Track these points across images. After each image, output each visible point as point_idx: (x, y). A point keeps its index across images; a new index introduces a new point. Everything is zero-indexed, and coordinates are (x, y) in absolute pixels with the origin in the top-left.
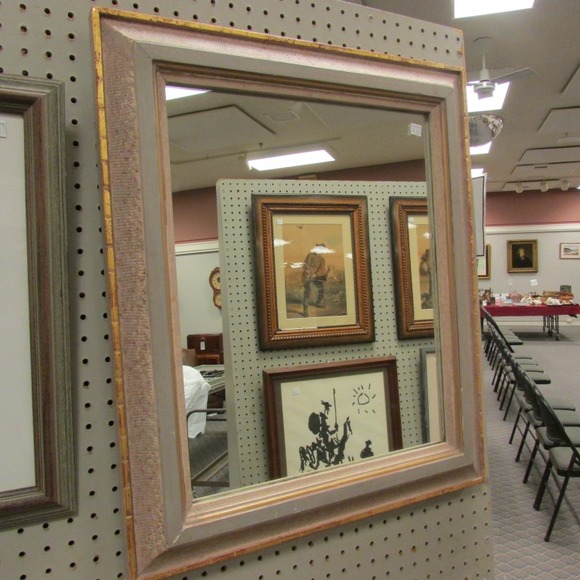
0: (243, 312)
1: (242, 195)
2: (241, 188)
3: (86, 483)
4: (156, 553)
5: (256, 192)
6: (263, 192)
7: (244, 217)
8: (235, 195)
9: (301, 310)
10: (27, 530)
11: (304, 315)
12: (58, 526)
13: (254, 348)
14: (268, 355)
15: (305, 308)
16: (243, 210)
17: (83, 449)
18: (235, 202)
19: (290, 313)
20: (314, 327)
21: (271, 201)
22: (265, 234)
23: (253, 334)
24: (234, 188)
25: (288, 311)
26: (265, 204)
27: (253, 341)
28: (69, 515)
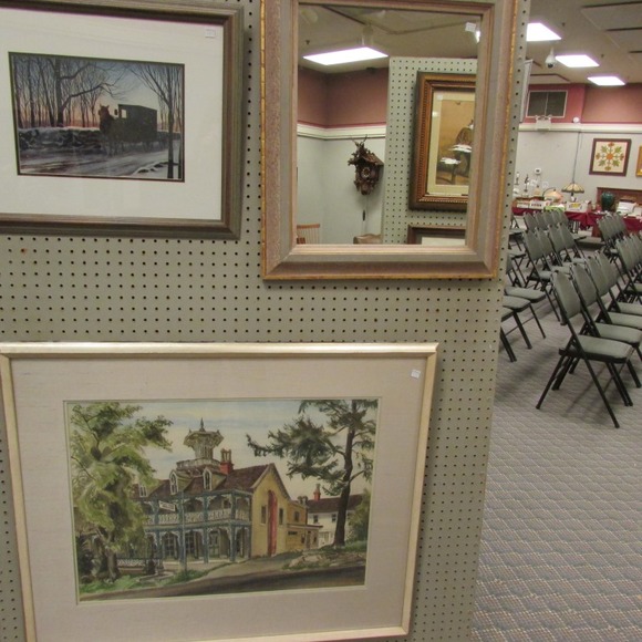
0: (399, 175)
1: (410, 72)
2: (410, 65)
3: (245, 225)
4: (275, 265)
5: (423, 70)
6: (429, 70)
7: (409, 92)
8: (403, 71)
9: (449, 178)
10: (216, 242)
11: (452, 182)
12: (231, 243)
13: (404, 207)
14: (416, 213)
15: (453, 176)
16: (409, 85)
17: (244, 208)
18: (403, 78)
19: (439, 180)
20: (459, 195)
21: (434, 78)
22: (425, 107)
23: (404, 195)
24: (404, 65)
25: (438, 178)
26: (428, 81)
27: (404, 201)
28: (236, 239)
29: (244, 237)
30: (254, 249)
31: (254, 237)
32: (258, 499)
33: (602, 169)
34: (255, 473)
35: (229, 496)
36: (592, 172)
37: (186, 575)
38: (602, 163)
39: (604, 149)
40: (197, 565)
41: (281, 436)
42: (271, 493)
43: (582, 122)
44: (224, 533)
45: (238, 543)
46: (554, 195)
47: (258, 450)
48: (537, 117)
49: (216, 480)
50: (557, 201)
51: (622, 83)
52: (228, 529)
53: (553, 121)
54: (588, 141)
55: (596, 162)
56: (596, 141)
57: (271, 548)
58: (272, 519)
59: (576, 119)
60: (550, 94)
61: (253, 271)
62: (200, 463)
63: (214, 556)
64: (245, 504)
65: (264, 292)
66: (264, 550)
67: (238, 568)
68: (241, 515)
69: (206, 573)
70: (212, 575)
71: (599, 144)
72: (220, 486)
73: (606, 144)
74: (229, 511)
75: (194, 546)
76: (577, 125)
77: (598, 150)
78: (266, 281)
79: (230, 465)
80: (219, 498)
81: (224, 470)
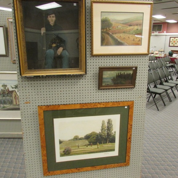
3: (9, 55)
28: (8, 57)
29: (9, 57)
30: (11, 58)
31: (11, 56)
32: (13, 96)
33: (172, 45)
34: (12, 91)
35: (9, 95)
36: (169, 46)
37: (4, 107)
38: (172, 43)
39: (173, 40)
40: (5, 105)
41: (16, 86)
42: (15, 95)
43: (167, 33)
44: (9, 101)
45: (11, 102)
46: (157, 52)
47: (13, 88)
48: (154, 32)
49: (7, 92)
50: (157, 54)
51: (176, 22)
52: (10, 100)
53: (159, 33)
54: (168, 38)
55: (171, 43)
56: (170, 37)
57: (16, 103)
58: (16, 99)
59: (165, 32)
60: (158, 25)
61: (11, 61)
62: (4, 90)
63: (8, 104)
64: (11, 96)
65: (13, 65)
66: (15, 104)
67: (12, 107)
68: (11, 98)
69: (7, 107)
70: (8, 107)
71: (171, 38)
72: (8, 93)
73: (173, 38)
74: (9, 97)
75: (5, 103)
76: (165, 33)
77: (171, 40)
78: (13, 63)
79: (9, 90)
80: (8, 95)
81: (8, 91)
